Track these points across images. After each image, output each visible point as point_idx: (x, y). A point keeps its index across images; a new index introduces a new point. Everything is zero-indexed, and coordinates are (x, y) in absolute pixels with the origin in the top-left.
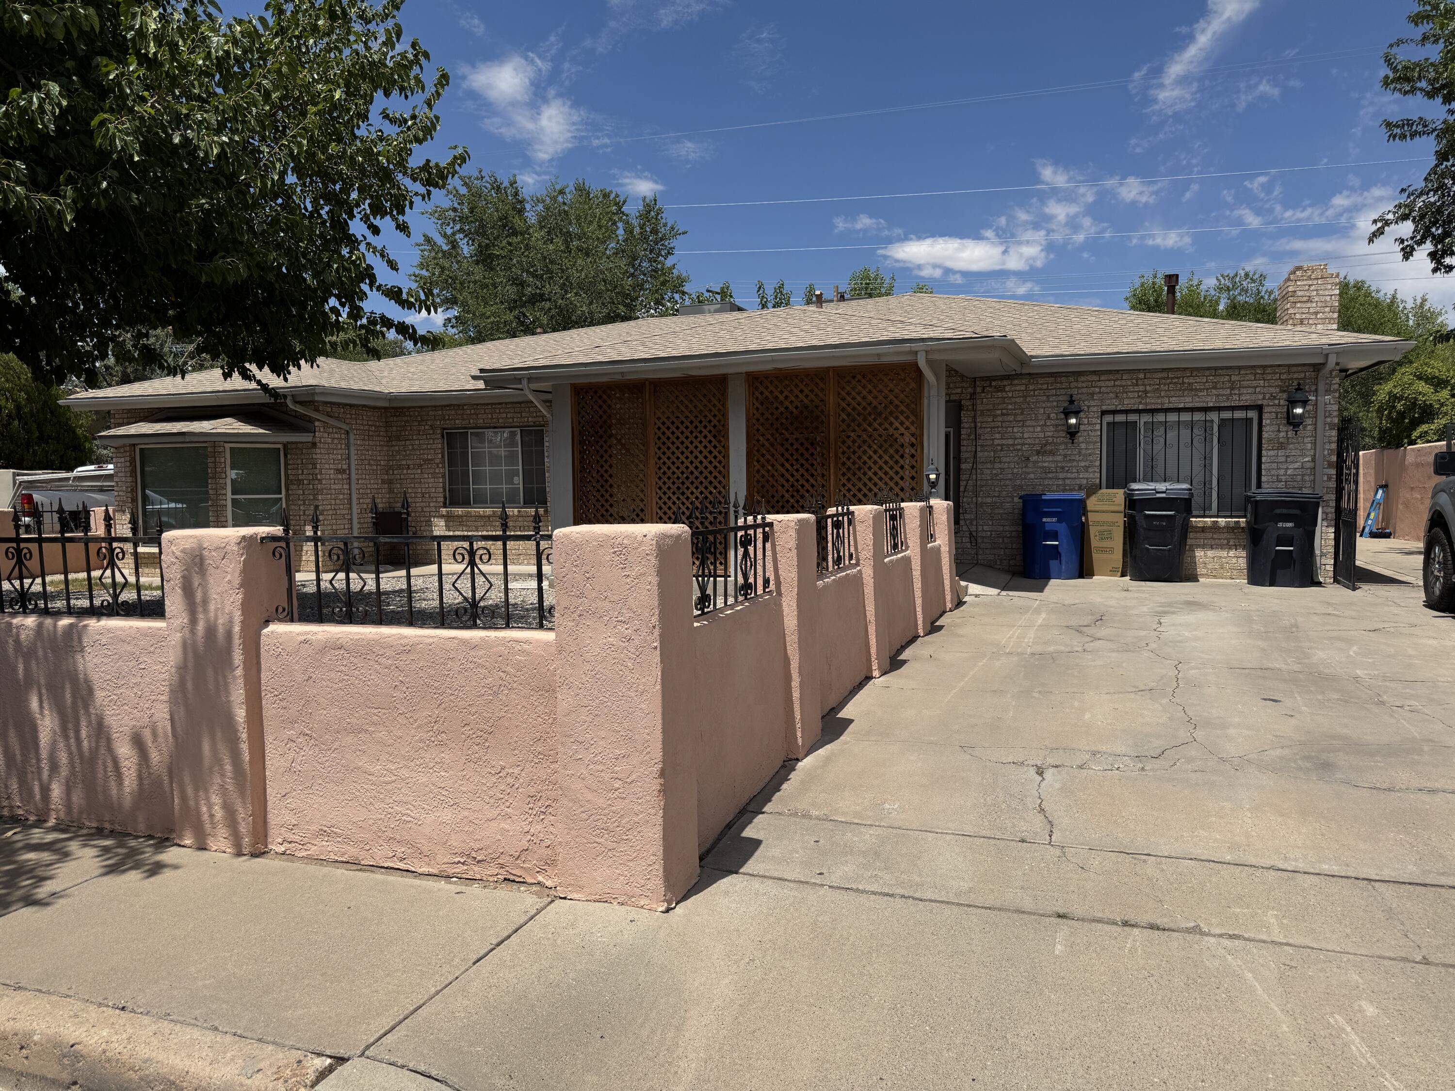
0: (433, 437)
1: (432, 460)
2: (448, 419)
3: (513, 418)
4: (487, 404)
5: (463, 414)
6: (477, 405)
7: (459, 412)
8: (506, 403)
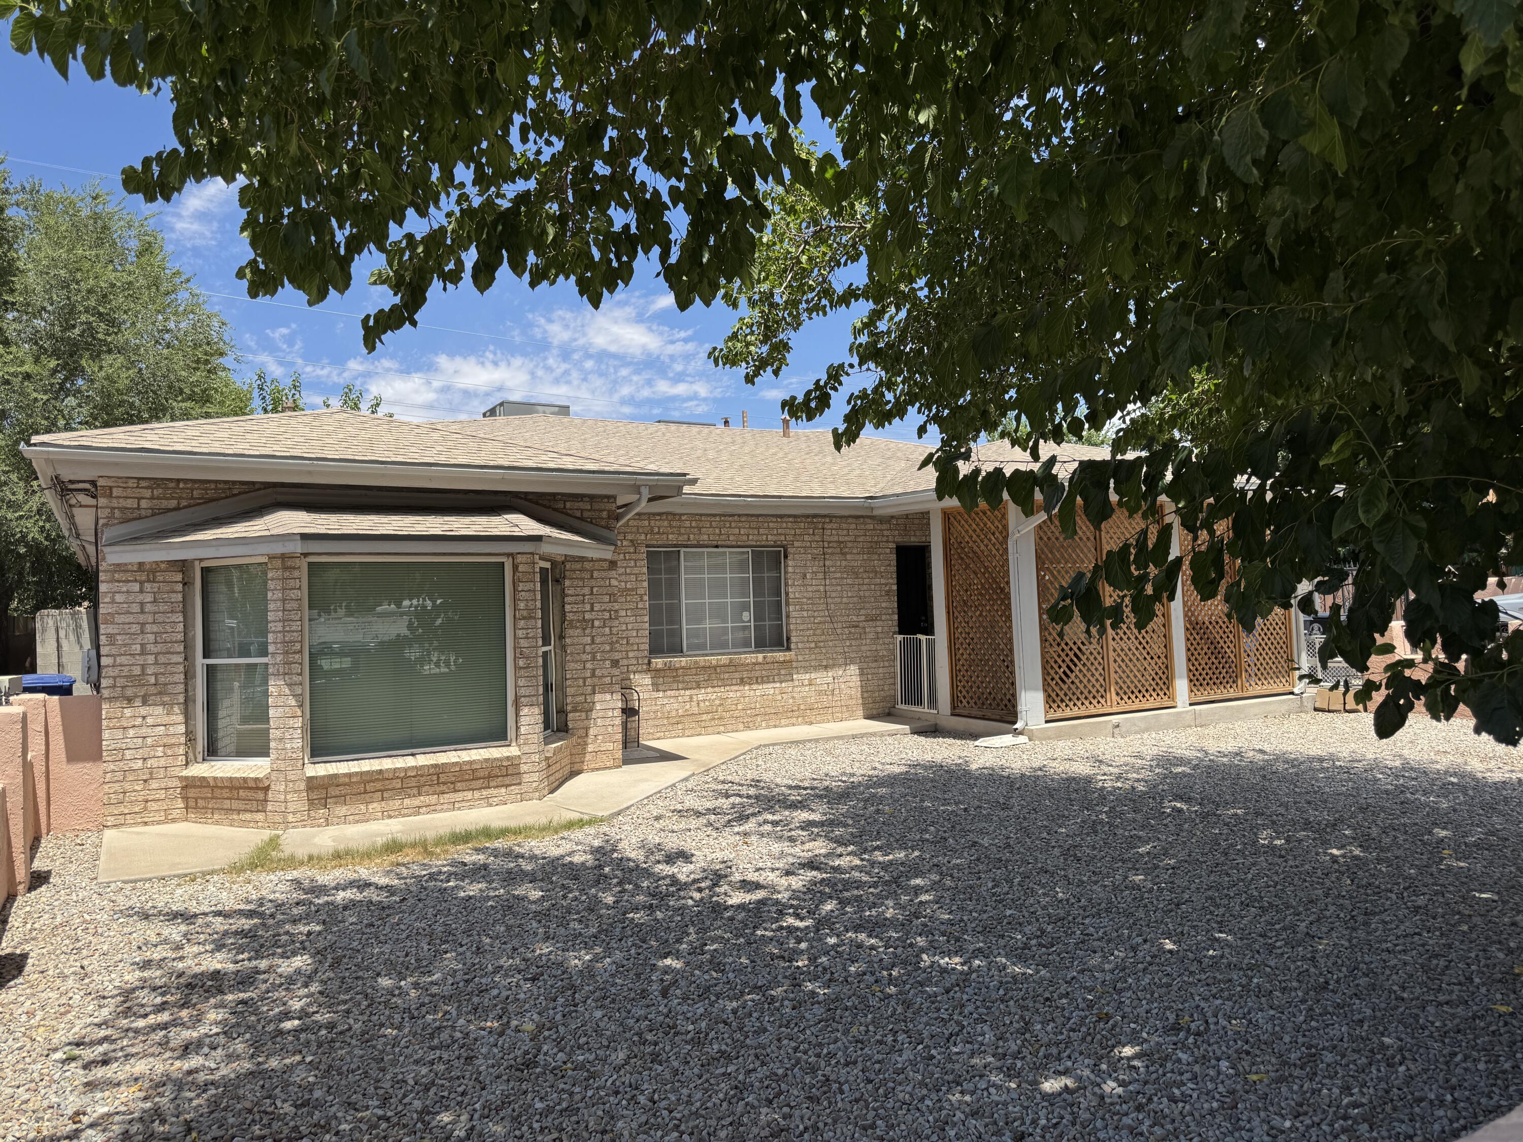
0: (634, 556)
1: (632, 590)
2: (658, 533)
3: (748, 535)
4: (714, 515)
5: (680, 527)
6: (701, 515)
7: (674, 524)
8: (739, 515)
